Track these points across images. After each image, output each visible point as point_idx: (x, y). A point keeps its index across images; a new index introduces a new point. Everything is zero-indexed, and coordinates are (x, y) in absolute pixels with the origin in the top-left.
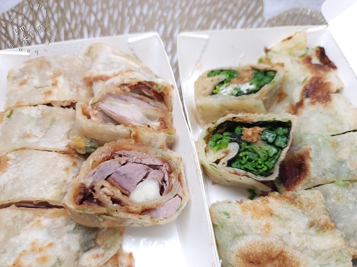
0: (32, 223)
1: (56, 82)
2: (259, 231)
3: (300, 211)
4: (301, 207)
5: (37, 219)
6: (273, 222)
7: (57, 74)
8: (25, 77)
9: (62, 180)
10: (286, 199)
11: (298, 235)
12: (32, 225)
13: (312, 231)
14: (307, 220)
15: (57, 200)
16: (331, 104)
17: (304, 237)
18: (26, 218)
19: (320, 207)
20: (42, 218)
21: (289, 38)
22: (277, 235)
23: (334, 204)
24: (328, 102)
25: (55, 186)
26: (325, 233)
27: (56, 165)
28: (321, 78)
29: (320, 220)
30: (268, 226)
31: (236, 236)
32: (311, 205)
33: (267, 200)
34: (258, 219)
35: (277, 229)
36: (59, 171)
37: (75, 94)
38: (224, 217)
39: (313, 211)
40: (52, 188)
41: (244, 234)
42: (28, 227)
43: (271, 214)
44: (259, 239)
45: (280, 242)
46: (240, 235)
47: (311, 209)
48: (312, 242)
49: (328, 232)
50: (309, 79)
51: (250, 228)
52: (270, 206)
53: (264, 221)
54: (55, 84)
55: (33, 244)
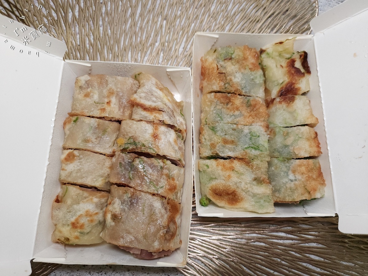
0: (87, 199)
1: (110, 101)
2: (224, 178)
3: (251, 170)
4: (252, 168)
5: (91, 197)
6: (233, 174)
7: (111, 93)
8: (89, 90)
9: (106, 174)
10: (245, 163)
11: (246, 184)
12: (87, 200)
13: (255, 183)
14: (253, 176)
15: (102, 187)
16: (293, 104)
17: (249, 185)
18: (84, 196)
19: (264, 170)
20: (94, 198)
21: (281, 43)
22: (234, 182)
23: (273, 171)
24: (291, 102)
25: (102, 179)
26: (262, 185)
27: (104, 164)
28: (294, 84)
29: (260, 178)
30: (229, 176)
31: (211, 179)
32: (258, 168)
33: (233, 162)
34: (225, 171)
35: (235, 178)
36: (105, 168)
37: (122, 114)
38: (206, 167)
39: (258, 171)
40: (100, 179)
41: (215, 178)
42: (85, 200)
43: (233, 170)
44: (223, 182)
45: (235, 186)
46: (214, 179)
47: (258, 170)
48: (252, 189)
49: (264, 185)
50: (286, 82)
51: (220, 176)
52: (233, 165)
53: (228, 173)
54: (108, 103)
55: (87, 211)
